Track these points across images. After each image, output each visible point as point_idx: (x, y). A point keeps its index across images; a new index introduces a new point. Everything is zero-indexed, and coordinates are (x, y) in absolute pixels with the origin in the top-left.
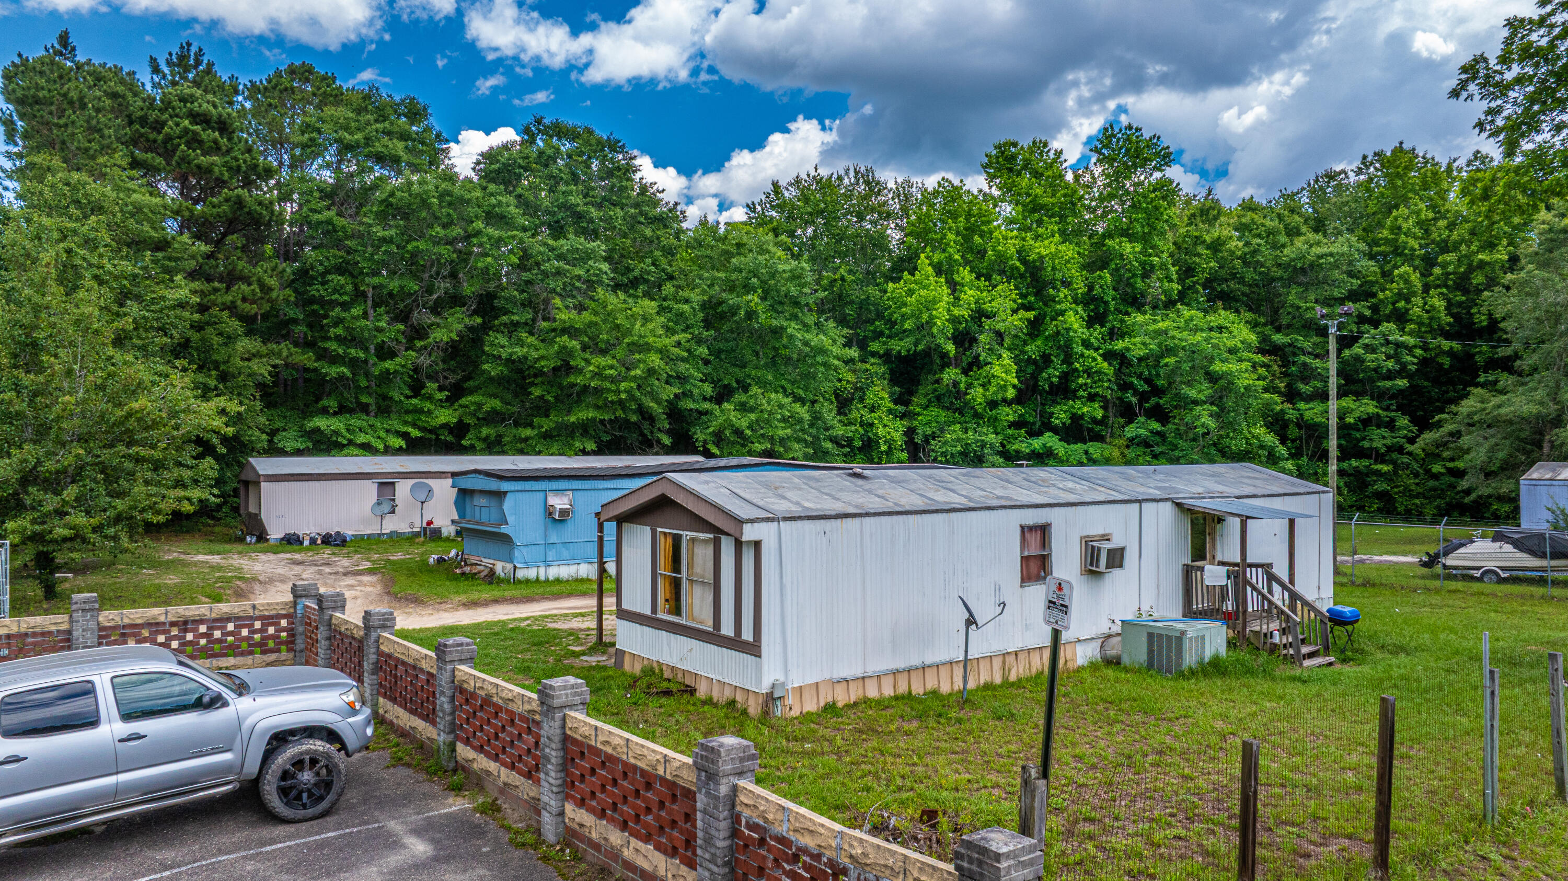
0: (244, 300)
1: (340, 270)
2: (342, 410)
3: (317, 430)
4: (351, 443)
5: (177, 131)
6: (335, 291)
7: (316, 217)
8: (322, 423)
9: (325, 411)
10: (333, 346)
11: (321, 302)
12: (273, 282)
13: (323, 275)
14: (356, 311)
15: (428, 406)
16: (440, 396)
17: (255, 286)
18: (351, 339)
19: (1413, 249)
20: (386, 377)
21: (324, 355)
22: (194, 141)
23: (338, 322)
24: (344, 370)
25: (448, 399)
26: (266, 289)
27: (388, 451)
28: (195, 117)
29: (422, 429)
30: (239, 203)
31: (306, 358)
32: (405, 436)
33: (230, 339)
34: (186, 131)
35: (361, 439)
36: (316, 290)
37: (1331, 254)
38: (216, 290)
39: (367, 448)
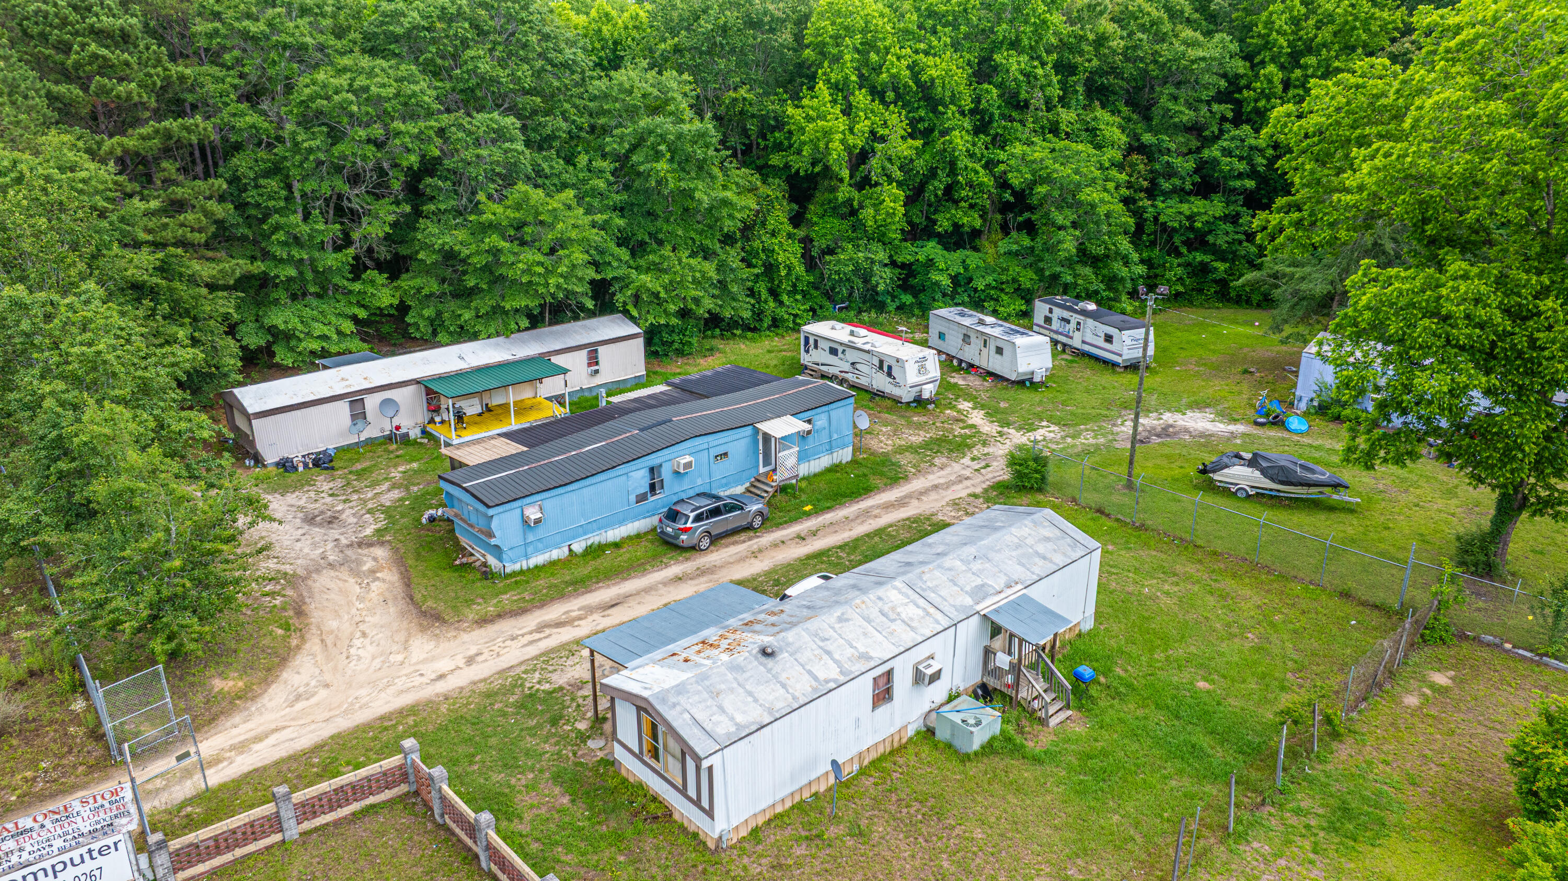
3: (275, 327)
5: (85, 55)
6: (270, 198)
8: (278, 320)
9: (277, 304)
10: (277, 250)
11: (259, 208)
13: (255, 179)
15: (371, 289)
19: (1281, 47)
23: (278, 227)
24: (290, 269)
34: (95, 56)
36: (251, 197)
37: (1203, 59)
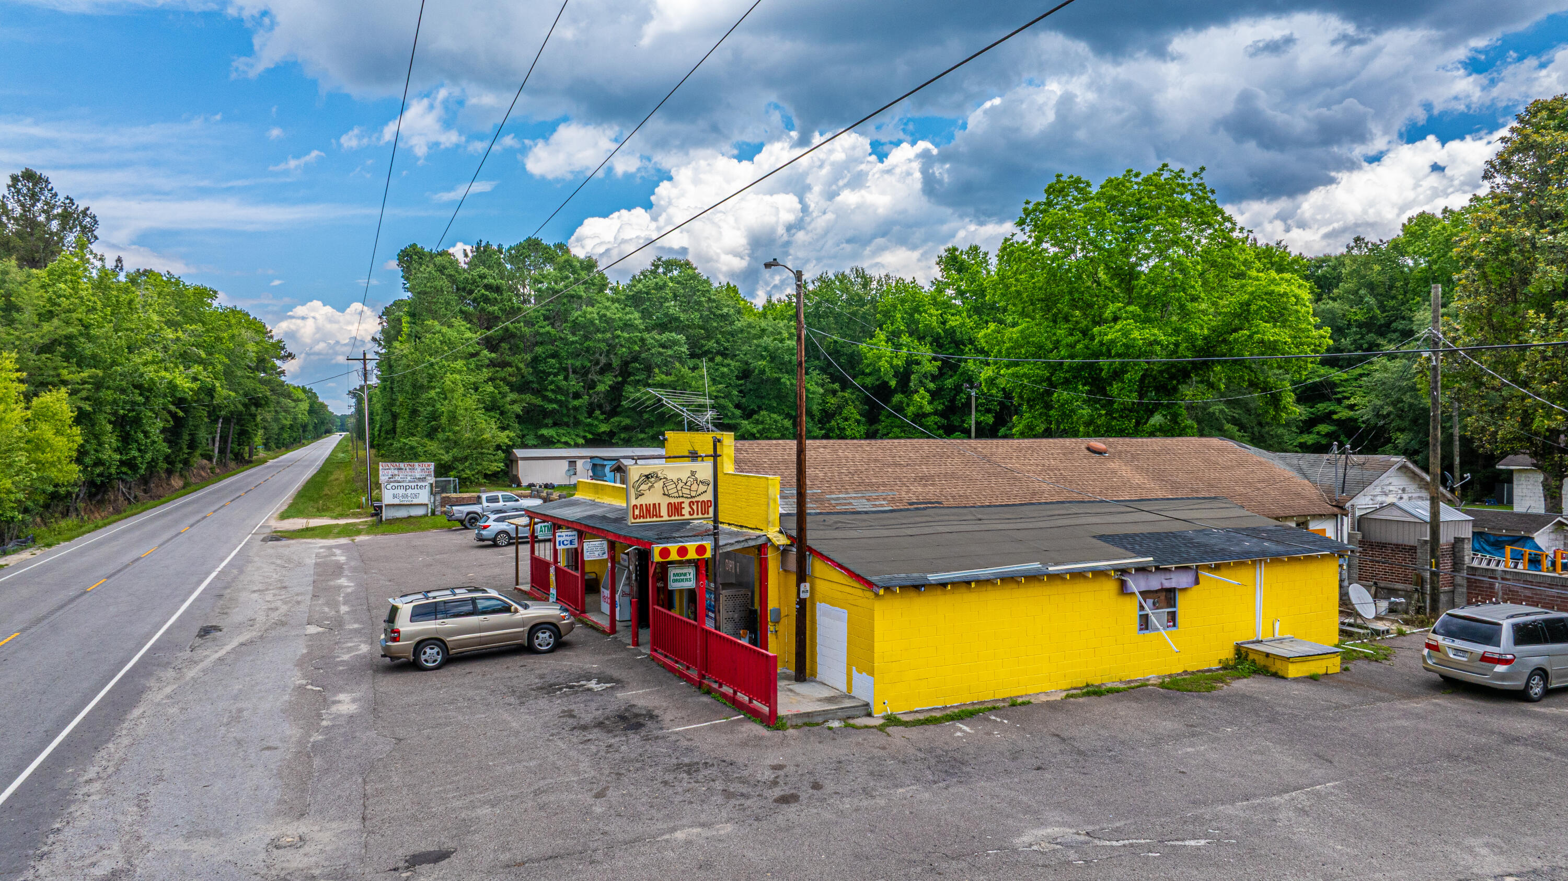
0: (510, 375)
1: (553, 356)
2: (555, 424)
3: (543, 435)
4: (559, 441)
5: (479, 294)
6: (551, 367)
7: (542, 330)
8: (545, 432)
9: (546, 426)
10: (550, 394)
11: (543, 372)
12: (522, 365)
14: (561, 377)
15: (596, 422)
16: (602, 417)
17: (514, 369)
18: (558, 390)
20: (576, 409)
21: (545, 398)
22: (486, 300)
23: (552, 382)
24: (555, 406)
25: (605, 419)
26: (519, 369)
27: (577, 445)
28: (488, 287)
29: (592, 434)
30: (506, 329)
31: (538, 401)
32: (584, 437)
33: (504, 396)
34: (483, 295)
35: (564, 439)
36: (542, 367)
38: (497, 371)
39: (567, 445)
